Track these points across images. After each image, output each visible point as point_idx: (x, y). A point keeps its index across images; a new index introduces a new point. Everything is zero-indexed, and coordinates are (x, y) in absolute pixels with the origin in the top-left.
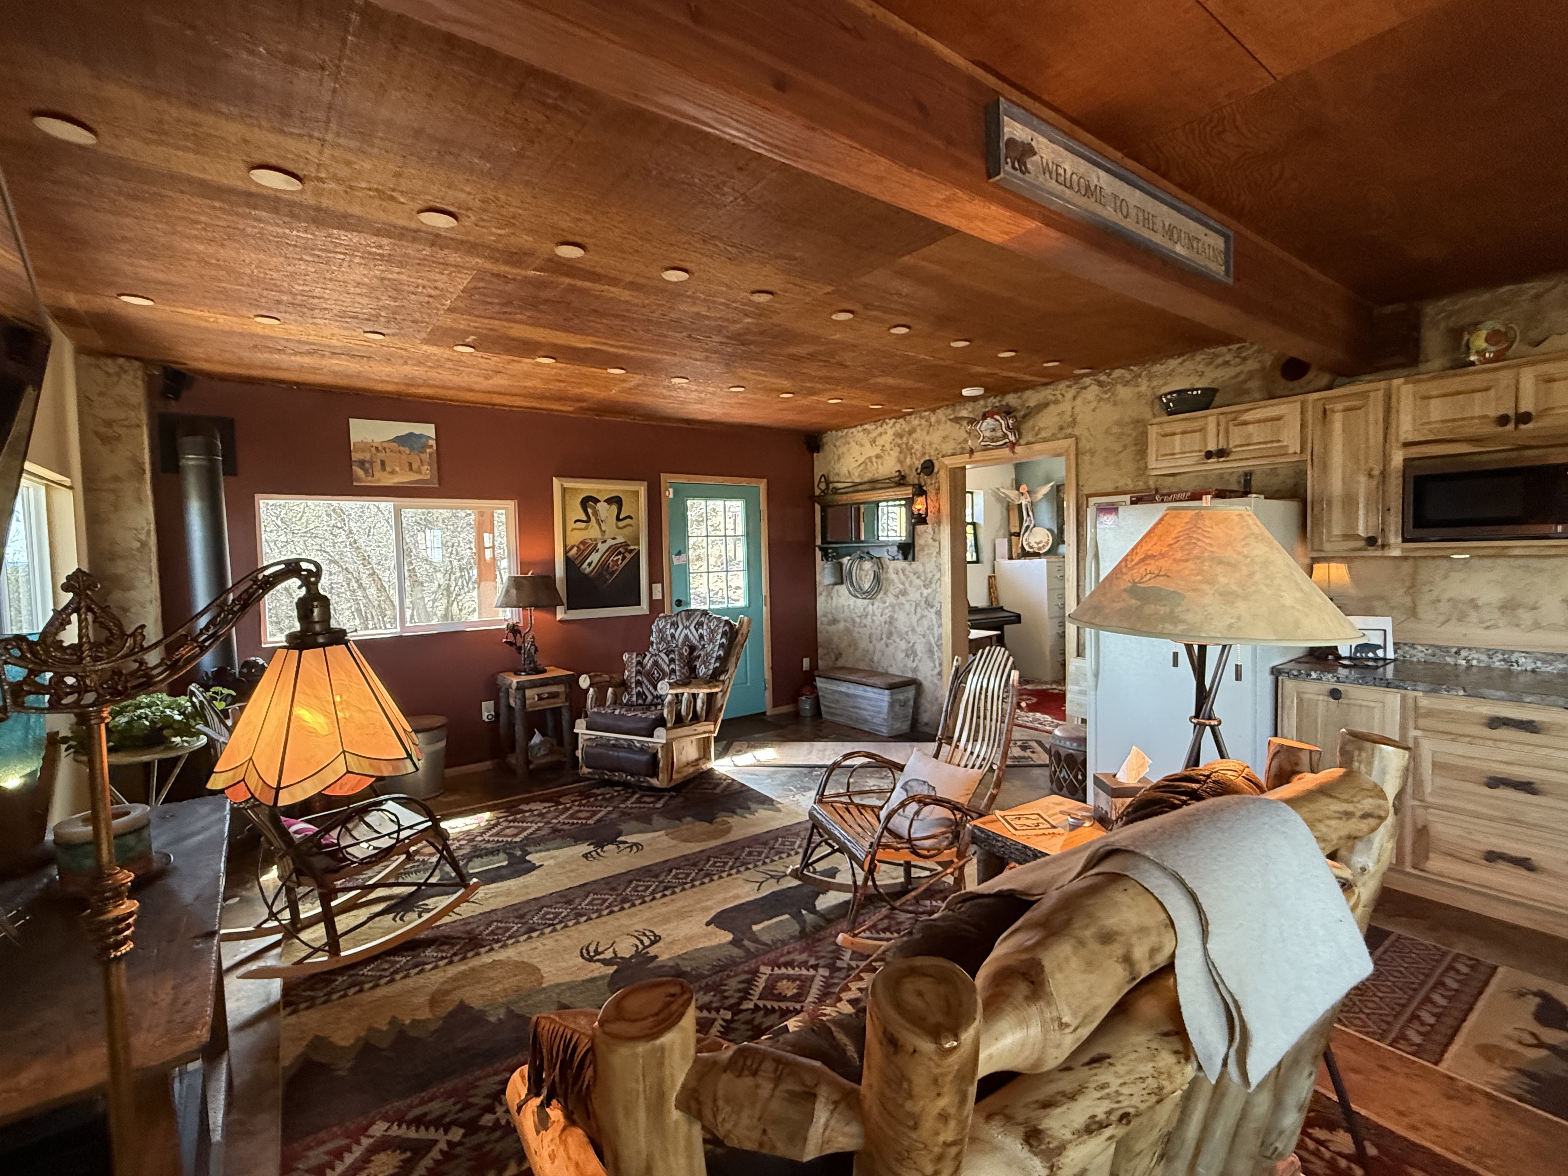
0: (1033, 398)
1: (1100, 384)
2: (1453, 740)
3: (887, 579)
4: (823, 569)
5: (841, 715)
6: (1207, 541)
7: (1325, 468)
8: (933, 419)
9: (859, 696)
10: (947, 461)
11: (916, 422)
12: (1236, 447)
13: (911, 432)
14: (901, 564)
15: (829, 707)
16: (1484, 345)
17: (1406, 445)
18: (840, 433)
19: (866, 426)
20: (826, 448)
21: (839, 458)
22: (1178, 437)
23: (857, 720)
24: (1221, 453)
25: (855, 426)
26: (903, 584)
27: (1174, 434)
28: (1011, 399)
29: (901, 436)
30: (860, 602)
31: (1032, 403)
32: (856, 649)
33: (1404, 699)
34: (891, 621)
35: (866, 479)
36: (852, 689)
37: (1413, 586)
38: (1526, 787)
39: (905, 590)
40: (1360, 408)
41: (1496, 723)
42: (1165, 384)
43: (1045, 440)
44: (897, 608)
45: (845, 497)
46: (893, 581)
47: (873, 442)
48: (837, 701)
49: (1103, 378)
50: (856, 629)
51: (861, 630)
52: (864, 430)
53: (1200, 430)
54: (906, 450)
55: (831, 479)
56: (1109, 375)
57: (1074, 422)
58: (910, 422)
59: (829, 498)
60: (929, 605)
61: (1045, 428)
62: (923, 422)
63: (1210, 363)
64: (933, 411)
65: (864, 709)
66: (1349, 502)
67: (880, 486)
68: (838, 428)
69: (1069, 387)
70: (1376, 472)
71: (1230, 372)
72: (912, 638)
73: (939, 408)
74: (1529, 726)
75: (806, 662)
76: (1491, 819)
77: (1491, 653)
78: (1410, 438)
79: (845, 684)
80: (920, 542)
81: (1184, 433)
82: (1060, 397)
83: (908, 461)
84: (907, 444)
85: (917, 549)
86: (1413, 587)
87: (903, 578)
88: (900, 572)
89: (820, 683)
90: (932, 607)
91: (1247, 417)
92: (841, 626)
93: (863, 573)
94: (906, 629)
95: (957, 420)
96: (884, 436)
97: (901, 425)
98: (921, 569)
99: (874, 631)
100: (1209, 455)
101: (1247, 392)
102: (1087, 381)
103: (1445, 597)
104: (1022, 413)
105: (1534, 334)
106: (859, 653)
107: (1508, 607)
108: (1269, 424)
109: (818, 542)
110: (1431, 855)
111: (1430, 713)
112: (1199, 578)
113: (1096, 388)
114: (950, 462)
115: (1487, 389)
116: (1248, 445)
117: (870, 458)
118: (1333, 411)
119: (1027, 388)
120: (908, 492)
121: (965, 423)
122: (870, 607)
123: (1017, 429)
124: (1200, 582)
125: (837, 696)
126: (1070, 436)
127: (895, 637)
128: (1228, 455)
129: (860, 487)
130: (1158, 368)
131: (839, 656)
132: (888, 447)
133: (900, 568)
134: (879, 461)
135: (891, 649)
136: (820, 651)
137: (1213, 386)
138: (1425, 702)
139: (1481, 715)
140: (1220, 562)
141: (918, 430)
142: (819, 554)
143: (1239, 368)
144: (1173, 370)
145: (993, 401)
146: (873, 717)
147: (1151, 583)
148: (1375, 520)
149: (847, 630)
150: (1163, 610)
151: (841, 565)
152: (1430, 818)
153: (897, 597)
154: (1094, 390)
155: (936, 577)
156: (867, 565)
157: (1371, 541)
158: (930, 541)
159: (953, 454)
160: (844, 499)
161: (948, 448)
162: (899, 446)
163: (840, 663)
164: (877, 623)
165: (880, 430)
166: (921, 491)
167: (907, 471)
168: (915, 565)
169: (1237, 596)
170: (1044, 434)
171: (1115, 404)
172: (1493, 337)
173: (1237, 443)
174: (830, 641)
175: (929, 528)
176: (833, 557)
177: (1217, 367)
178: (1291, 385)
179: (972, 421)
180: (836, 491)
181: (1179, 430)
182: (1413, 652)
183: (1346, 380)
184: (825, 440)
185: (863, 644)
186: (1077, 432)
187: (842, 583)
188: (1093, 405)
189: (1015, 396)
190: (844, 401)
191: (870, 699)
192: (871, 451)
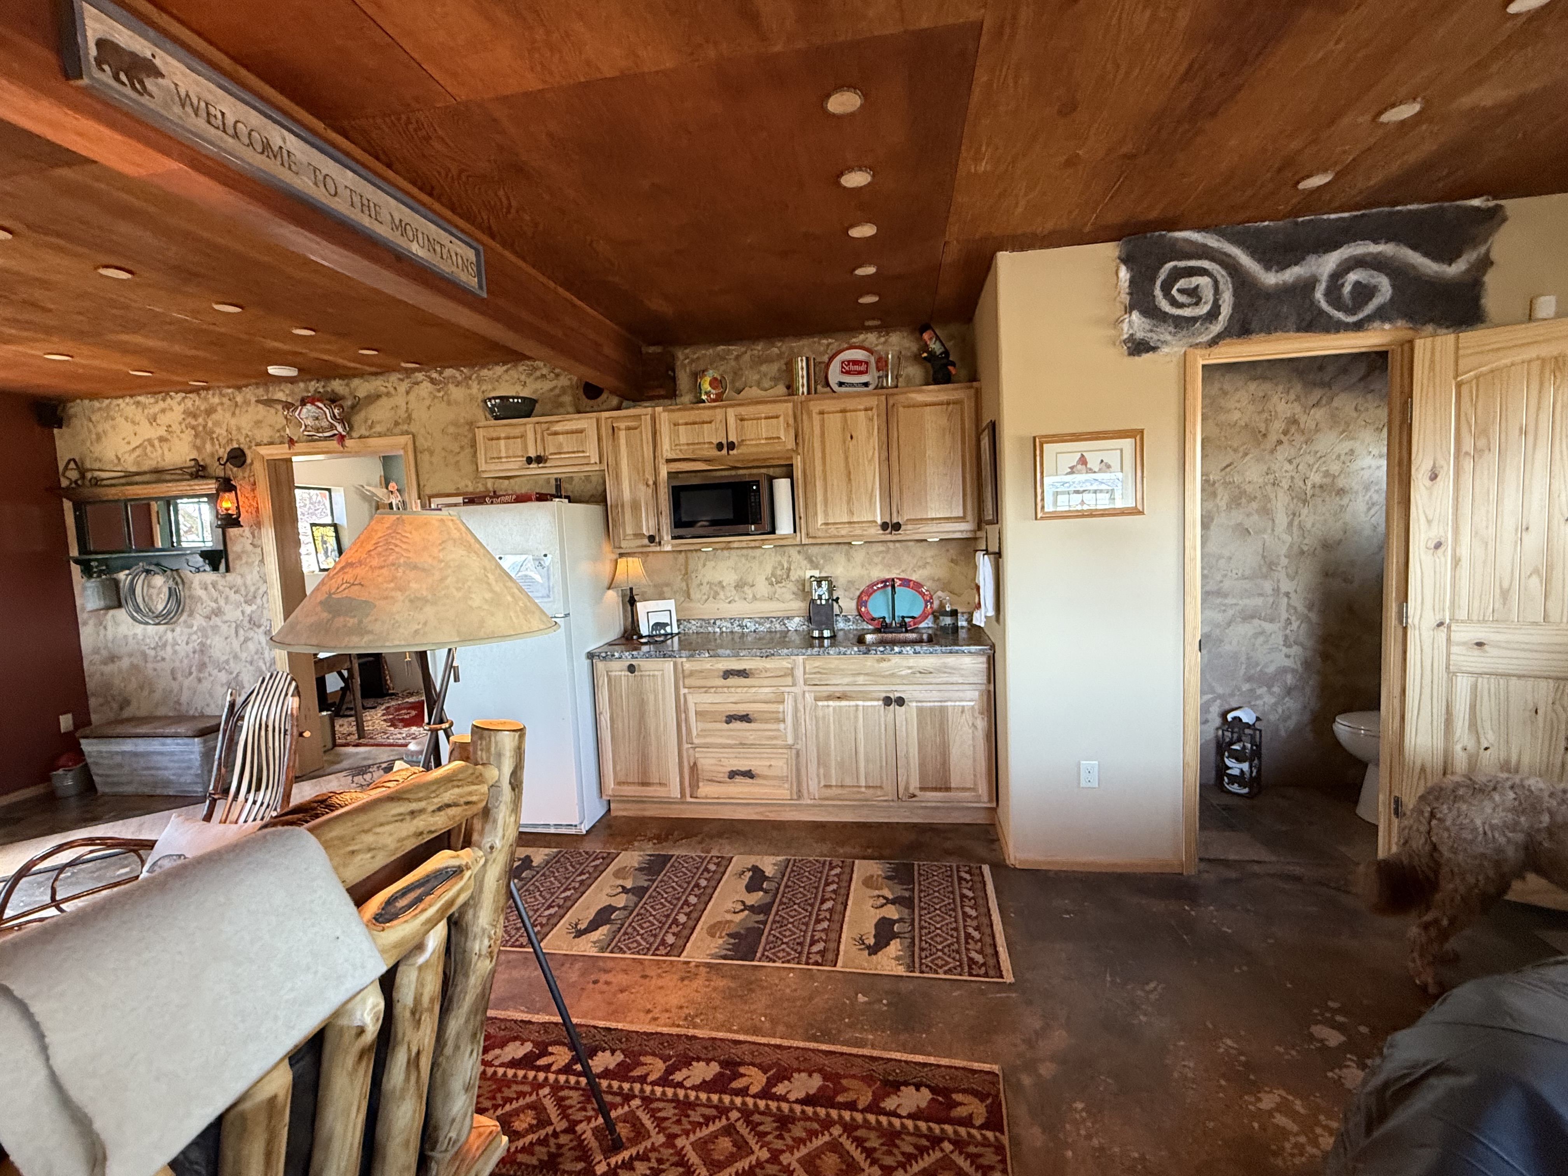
0: (362, 387)
1: (433, 381)
2: (706, 692)
3: (191, 597)
4: (84, 588)
5: (129, 783)
6: (404, 546)
7: (618, 477)
8: (239, 399)
9: (154, 753)
10: (265, 451)
11: (216, 400)
12: (552, 454)
13: (210, 412)
14: (210, 576)
15: (108, 776)
16: (709, 389)
17: (669, 461)
18: (96, 404)
19: (139, 398)
20: (76, 422)
21: (99, 438)
22: (502, 442)
23: (155, 785)
24: (540, 460)
25: (122, 397)
26: (216, 601)
27: (498, 439)
28: (337, 386)
29: (195, 417)
30: (151, 629)
31: (361, 394)
32: (152, 691)
33: (675, 664)
34: (203, 649)
35: (145, 468)
36: (142, 746)
37: (686, 573)
38: (745, 718)
39: (219, 609)
40: (636, 428)
41: (728, 674)
42: (494, 389)
43: (380, 435)
44: (210, 633)
45: (113, 491)
46: (200, 598)
47: (152, 420)
48: (120, 766)
49: (435, 375)
50: (150, 666)
51: (158, 666)
52: (138, 403)
53: (522, 437)
54: (203, 434)
55: (88, 465)
56: (441, 373)
57: (409, 419)
58: (206, 399)
59: (88, 492)
60: (254, 623)
61: (379, 422)
62: (225, 400)
63: (530, 375)
64: (239, 388)
65: (166, 769)
66: (635, 506)
67: (168, 477)
68: (94, 396)
69: (402, 380)
70: (651, 482)
71: (547, 385)
72: (235, 667)
73: (246, 386)
74: (743, 673)
75: (66, 722)
76: (730, 746)
77: (732, 620)
78: (670, 456)
79: (128, 740)
80: (234, 549)
81: (508, 438)
82: (392, 390)
83: (208, 446)
84: (205, 427)
85: (231, 558)
86: (686, 575)
87: (215, 594)
88: (210, 587)
89: (88, 746)
90: (259, 626)
91: (557, 428)
92: (125, 663)
93: (154, 592)
94: (225, 658)
95: (269, 403)
96: (169, 414)
97: (193, 402)
98: (239, 581)
99: (177, 664)
100: (529, 460)
101: (561, 405)
102: (420, 376)
103: (705, 581)
104: (349, 403)
105: (738, 385)
106: (157, 696)
107: (739, 586)
108: (574, 435)
109: (74, 552)
110: (701, 784)
111: (692, 674)
112: (392, 585)
113: (429, 385)
114: (268, 452)
115: (710, 422)
116: (560, 453)
117: (149, 441)
118: (619, 429)
119: (355, 376)
120: (211, 486)
121: (280, 407)
122: (169, 635)
123: (346, 419)
124: (392, 589)
125: (118, 759)
126: (407, 433)
127: (210, 668)
128: (546, 461)
129: (137, 478)
130: (485, 372)
131: (125, 703)
132: (176, 427)
133: (209, 582)
134: (165, 446)
135: (206, 685)
136: (93, 702)
137: (534, 397)
138: (688, 666)
139: (718, 670)
140: (415, 567)
141: (219, 408)
142: (76, 569)
143: (554, 383)
144: (500, 377)
145: (314, 386)
146: (181, 776)
147: (345, 594)
148: (652, 523)
149: (134, 667)
150: (352, 622)
151: (116, 583)
152: (697, 755)
153: (209, 618)
154: (426, 387)
155: (261, 592)
156: (159, 580)
157: (652, 539)
158: (249, 548)
159: (271, 443)
160: (112, 493)
161: (264, 434)
162: (193, 428)
163: (127, 713)
164: (183, 654)
165: (162, 405)
166: (227, 485)
167: (208, 461)
168: (230, 577)
169: (427, 601)
170: (378, 429)
171: (449, 403)
172: (714, 383)
173: (552, 451)
174: (107, 686)
175: (246, 531)
176: (100, 573)
177: (537, 379)
178: (591, 402)
179: (287, 406)
180: (97, 482)
181: (503, 435)
182: (689, 625)
183: (631, 403)
184: (72, 411)
185: (162, 684)
186: (413, 428)
187: (120, 606)
188: (427, 402)
189: (341, 382)
190: (77, 360)
191: (172, 753)
192: (148, 432)
